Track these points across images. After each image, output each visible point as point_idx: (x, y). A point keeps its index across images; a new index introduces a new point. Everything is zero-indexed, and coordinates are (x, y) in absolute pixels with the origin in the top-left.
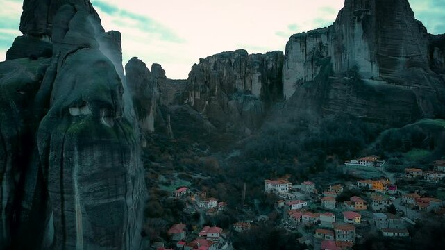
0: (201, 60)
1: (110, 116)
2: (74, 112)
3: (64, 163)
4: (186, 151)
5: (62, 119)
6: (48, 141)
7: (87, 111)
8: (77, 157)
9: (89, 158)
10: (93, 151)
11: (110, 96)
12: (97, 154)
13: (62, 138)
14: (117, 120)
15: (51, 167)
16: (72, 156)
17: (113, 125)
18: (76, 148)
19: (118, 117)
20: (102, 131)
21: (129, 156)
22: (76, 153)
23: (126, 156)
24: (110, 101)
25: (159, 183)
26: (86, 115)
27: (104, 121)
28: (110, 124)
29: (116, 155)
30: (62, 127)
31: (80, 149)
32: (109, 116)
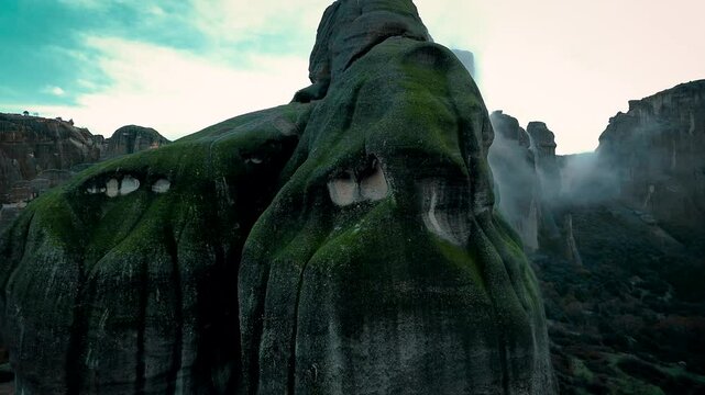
0: (633, 104)
1: (454, 206)
2: (343, 194)
3: (297, 380)
4: (616, 294)
5: (306, 218)
6: (261, 291)
7: (380, 189)
8: (335, 363)
9: (382, 365)
10: (396, 333)
11: (455, 138)
12: (410, 349)
13: (295, 280)
14: (481, 220)
15: (265, 383)
16: (320, 355)
17: (465, 237)
18: (332, 327)
19: (481, 209)
20: (427, 260)
21: (528, 358)
22: (334, 343)
23: (520, 353)
24: (456, 154)
25: (576, 384)
26: (378, 203)
27: (434, 223)
28: (455, 233)
29: (482, 352)
30: (298, 244)
31: (349, 330)
32: (450, 208)
